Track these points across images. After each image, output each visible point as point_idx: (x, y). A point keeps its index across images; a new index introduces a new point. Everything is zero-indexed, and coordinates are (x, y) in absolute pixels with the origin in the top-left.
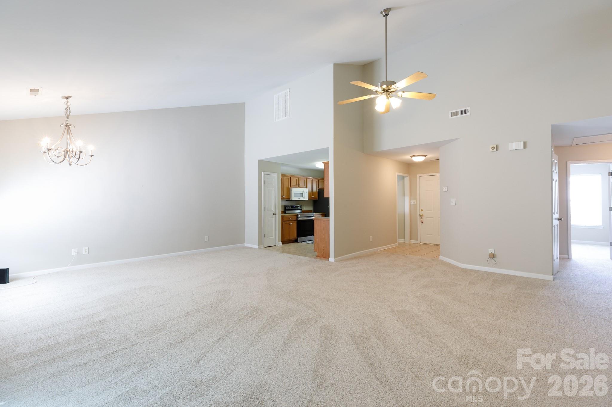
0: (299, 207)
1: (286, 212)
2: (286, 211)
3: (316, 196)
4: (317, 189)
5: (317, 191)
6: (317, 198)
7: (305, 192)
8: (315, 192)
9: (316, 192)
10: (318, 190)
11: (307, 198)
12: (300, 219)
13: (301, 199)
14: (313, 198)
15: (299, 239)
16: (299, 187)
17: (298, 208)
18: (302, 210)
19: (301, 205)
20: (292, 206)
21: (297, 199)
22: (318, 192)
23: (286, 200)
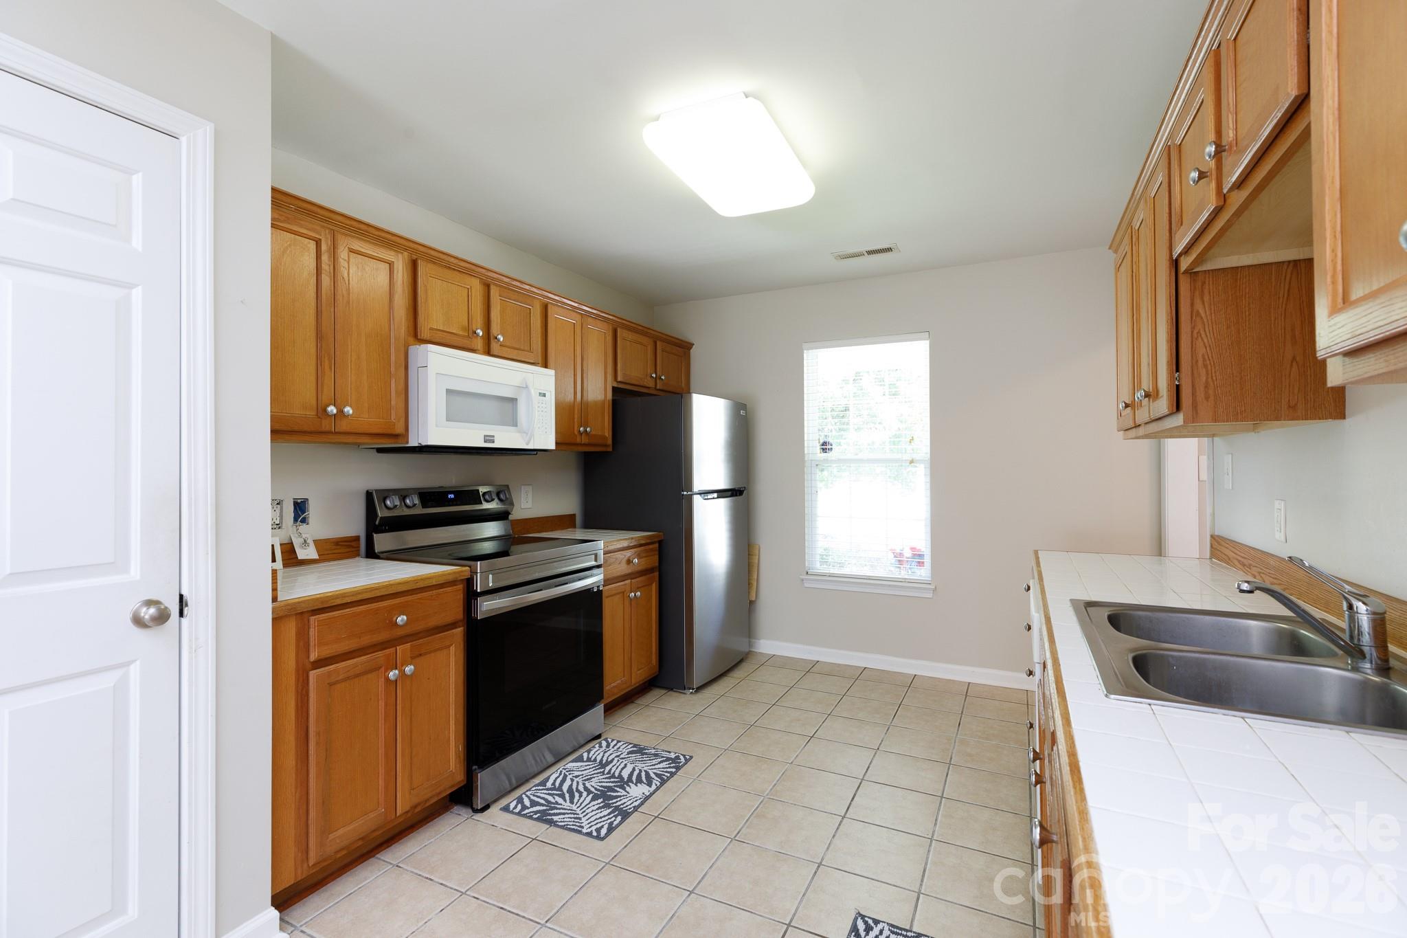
0: (488, 497)
1: (377, 549)
2: (377, 537)
3: (602, 428)
4: (611, 384)
5: (610, 396)
6: (610, 442)
7: (534, 393)
8: (596, 403)
9: (603, 402)
10: (614, 389)
11: (546, 439)
12: (488, 607)
13: (507, 438)
14: (585, 440)
15: (485, 778)
16: (488, 352)
17: (486, 506)
18: (511, 517)
19: (500, 481)
20: (428, 497)
21: (471, 437)
22: (615, 403)
23: (380, 450)
